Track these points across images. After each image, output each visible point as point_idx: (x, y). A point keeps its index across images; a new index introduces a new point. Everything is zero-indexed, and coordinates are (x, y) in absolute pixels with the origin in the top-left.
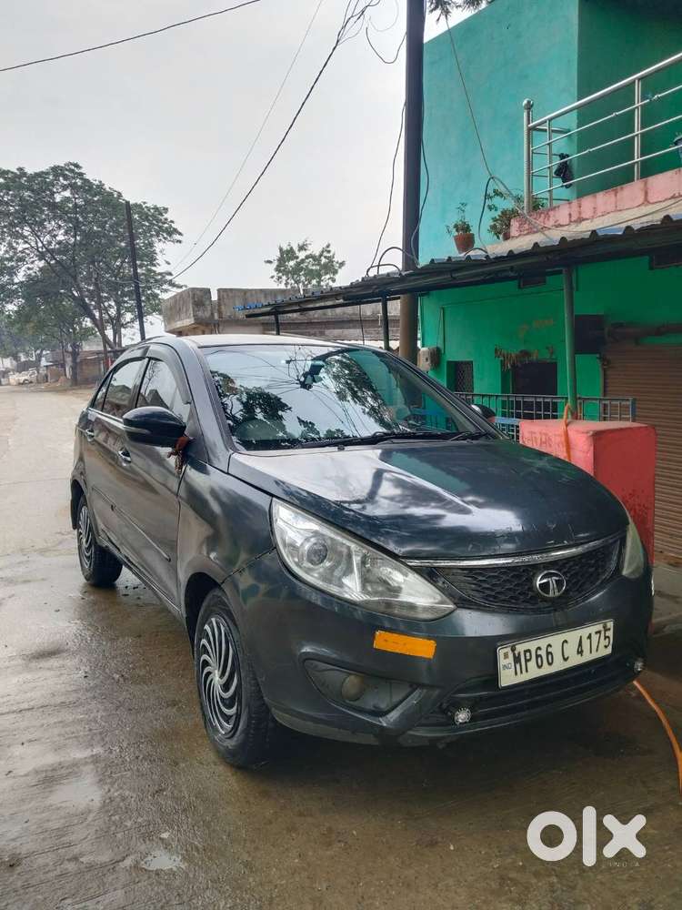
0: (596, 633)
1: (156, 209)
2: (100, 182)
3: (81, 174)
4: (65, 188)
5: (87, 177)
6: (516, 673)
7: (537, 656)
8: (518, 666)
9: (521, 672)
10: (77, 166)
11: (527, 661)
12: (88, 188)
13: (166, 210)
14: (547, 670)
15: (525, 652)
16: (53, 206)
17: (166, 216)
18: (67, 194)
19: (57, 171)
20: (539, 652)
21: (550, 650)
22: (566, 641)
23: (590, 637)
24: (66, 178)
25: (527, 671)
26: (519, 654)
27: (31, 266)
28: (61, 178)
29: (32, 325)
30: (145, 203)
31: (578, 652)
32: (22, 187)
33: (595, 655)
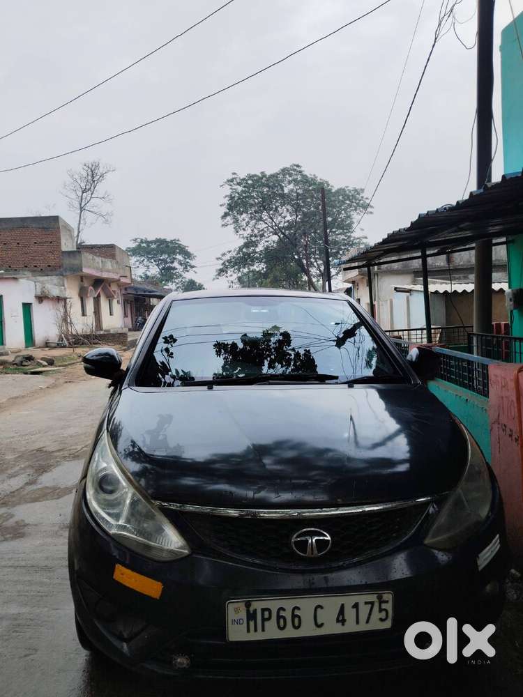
0: (366, 603)
1: (356, 190)
2: (314, 175)
3: (300, 172)
4: (290, 182)
5: (305, 173)
6: (248, 631)
7: (279, 617)
8: (252, 623)
9: (256, 630)
10: (298, 166)
11: (264, 620)
12: (306, 181)
13: (363, 190)
14: (290, 633)
15: (263, 610)
16: (283, 196)
17: (362, 195)
18: (291, 186)
19: (285, 171)
20: (282, 613)
21: (297, 612)
22: (321, 607)
23: (356, 606)
24: (290, 175)
25: (263, 630)
26: (255, 611)
27: (267, 239)
28: (287, 176)
29: (269, 280)
30: (347, 187)
31: (338, 621)
32: (263, 185)
33: (363, 627)
